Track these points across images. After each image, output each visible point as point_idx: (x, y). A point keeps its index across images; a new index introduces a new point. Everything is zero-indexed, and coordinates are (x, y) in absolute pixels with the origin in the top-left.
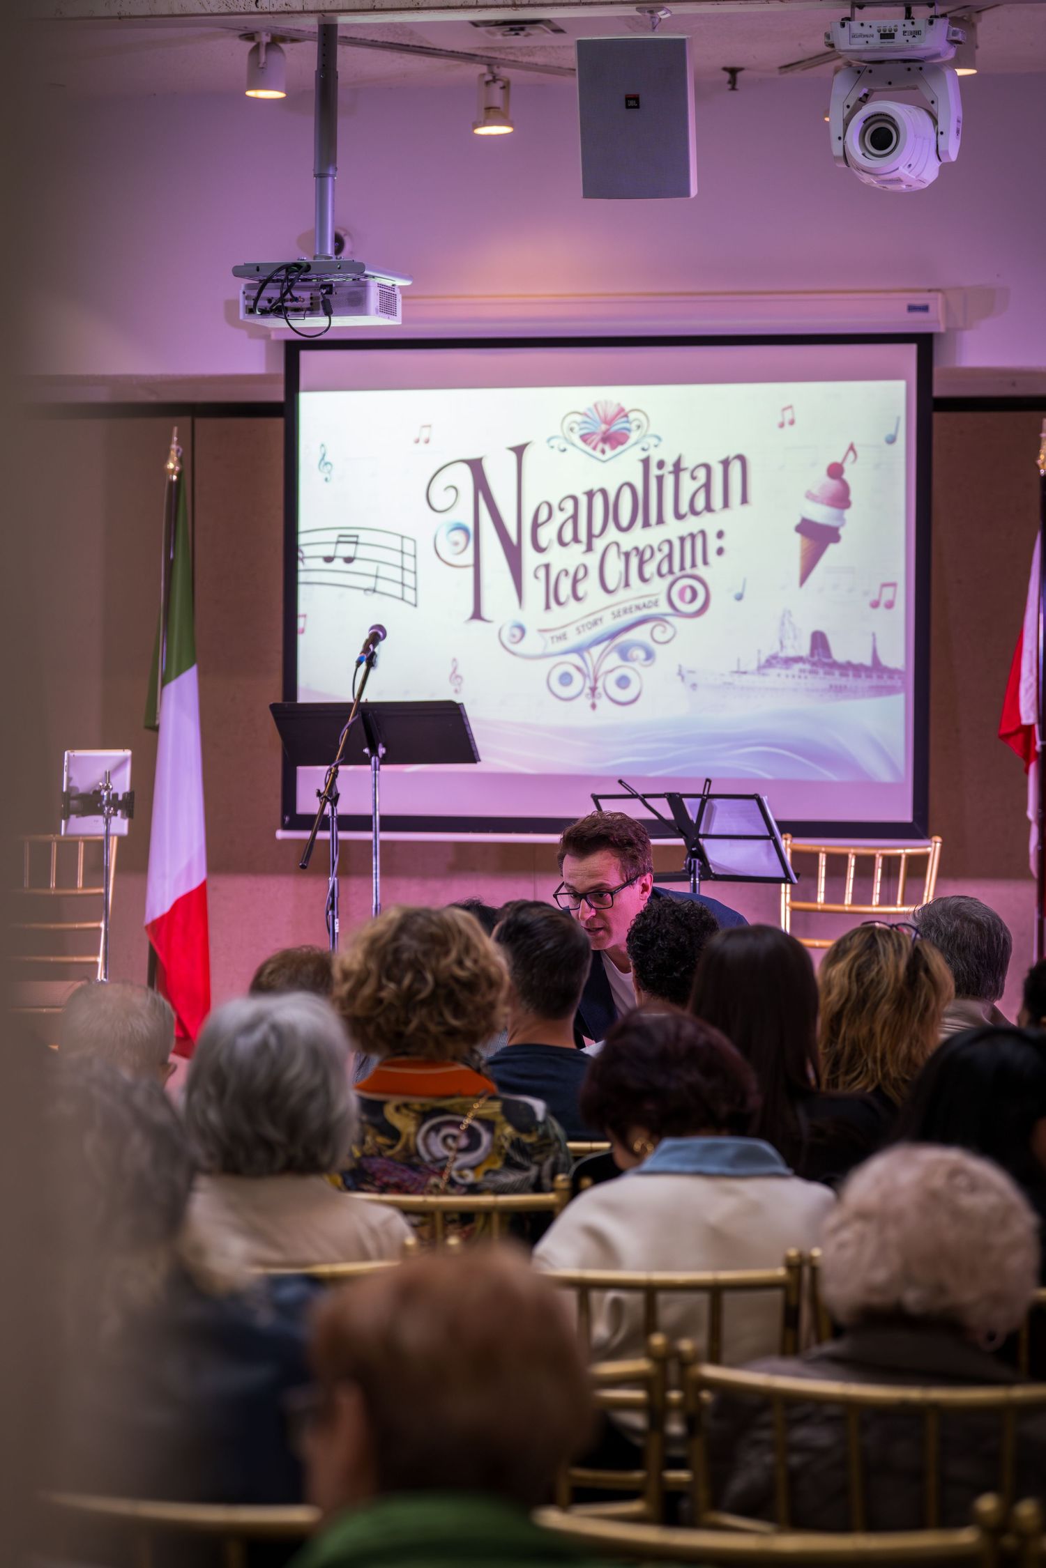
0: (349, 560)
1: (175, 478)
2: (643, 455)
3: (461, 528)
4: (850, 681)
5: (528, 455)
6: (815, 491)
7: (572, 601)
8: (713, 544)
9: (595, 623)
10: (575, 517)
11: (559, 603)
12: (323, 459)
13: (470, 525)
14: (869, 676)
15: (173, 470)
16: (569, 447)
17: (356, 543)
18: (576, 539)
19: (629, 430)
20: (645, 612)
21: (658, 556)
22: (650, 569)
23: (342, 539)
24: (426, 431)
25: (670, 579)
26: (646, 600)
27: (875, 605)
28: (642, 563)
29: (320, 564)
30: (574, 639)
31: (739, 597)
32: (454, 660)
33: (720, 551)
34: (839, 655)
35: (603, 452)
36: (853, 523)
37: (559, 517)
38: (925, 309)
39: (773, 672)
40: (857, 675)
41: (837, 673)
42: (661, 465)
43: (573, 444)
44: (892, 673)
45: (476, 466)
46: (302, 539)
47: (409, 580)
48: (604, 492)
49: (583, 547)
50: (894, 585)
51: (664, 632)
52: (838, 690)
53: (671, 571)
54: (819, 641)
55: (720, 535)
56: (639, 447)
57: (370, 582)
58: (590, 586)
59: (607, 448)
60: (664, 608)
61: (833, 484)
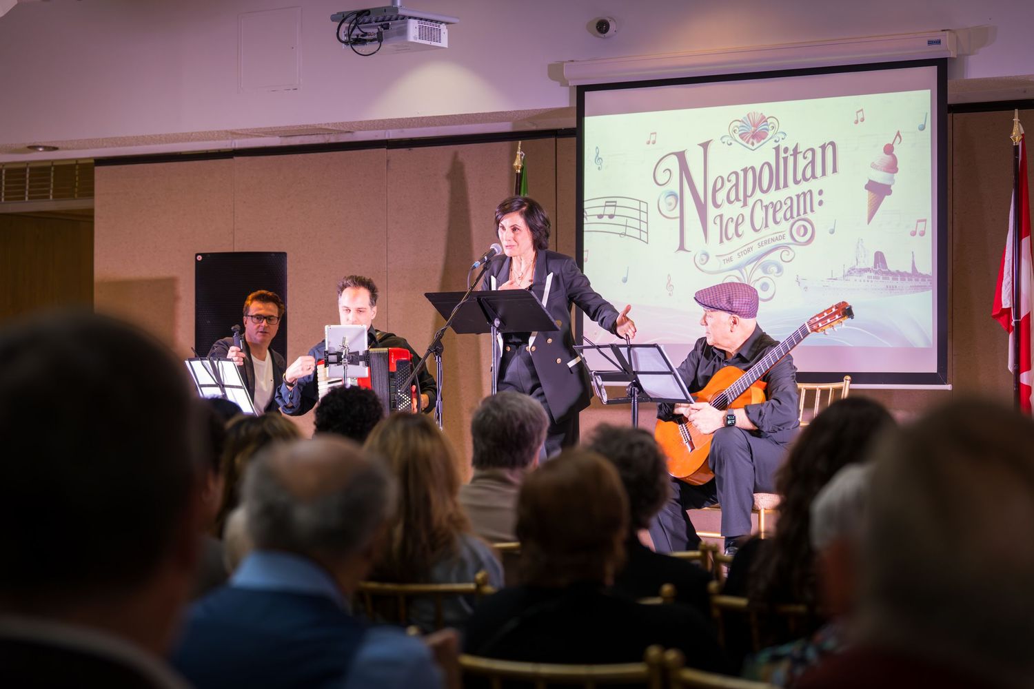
0: (611, 216)
1: (519, 171)
2: (776, 144)
3: (672, 194)
4: (898, 283)
5: (711, 148)
6: (876, 163)
7: (735, 238)
8: (817, 198)
9: (749, 250)
10: (737, 185)
11: (728, 239)
12: (597, 156)
13: (678, 192)
14: (909, 280)
15: (518, 167)
16: (733, 142)
17: (615, 206)
18: (737, 199)
19: (768, 130)
20: (778, 242)
21: (785, 207)
22: (780, 216)
23: (607, 204)
24: (653, 136)
25: (791, 221)
26: (778, 235)
27: (913, 234)
28: (775, 212)
29: (596, 219)
30: (737, 261)
31: (832, 232)
32: (669, 275)
33: (821, 203)
34: (892, 266)
35: (753, 144)
36: (899, 183)
37: (728, 185)
38: (938, 42)
39: (852, 278)
40: (903, 279)
41: (891, 278)
42: (786, 150)
43: (736, 141)
44: (924, 277)
45: (681, 156)
46: (586, 205)
47: (644, 227)
48: (753, 168)
49: (741, 203)
50: (925, 220)
51: (788, 255)
52: (892, 288)
53: (792, 217)
54: (880, 258)
55: (821, 193)
56: (773, 140)
57: (622, 230)
58: (745, 228)
59: (755, 141)
60: (788, 239)
61: (888, 157)
